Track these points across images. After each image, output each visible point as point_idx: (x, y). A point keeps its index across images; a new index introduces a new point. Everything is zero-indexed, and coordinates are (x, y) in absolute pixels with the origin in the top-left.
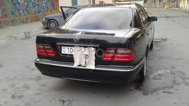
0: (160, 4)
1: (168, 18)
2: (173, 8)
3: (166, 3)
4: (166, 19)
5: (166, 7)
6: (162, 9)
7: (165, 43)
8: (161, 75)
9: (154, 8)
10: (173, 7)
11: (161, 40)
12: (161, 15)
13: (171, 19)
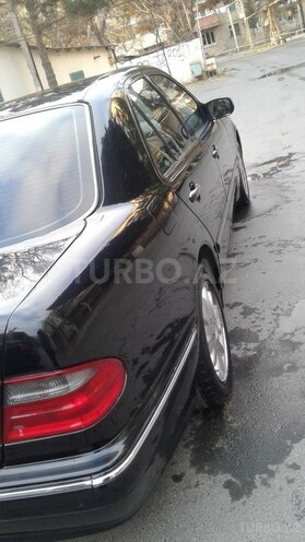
0: (254, 34)
1: (285, 75)
2: (294, 38)
3: (271, 27)
4: (280, 79)
5: (273, 40)
6: (264, 49)
7: (289, 176)
8: (295, 339)
9: (241, 50)
10: (293, 34)
11: (275, 164)
12: (262, 71)
13: (293, 75)
